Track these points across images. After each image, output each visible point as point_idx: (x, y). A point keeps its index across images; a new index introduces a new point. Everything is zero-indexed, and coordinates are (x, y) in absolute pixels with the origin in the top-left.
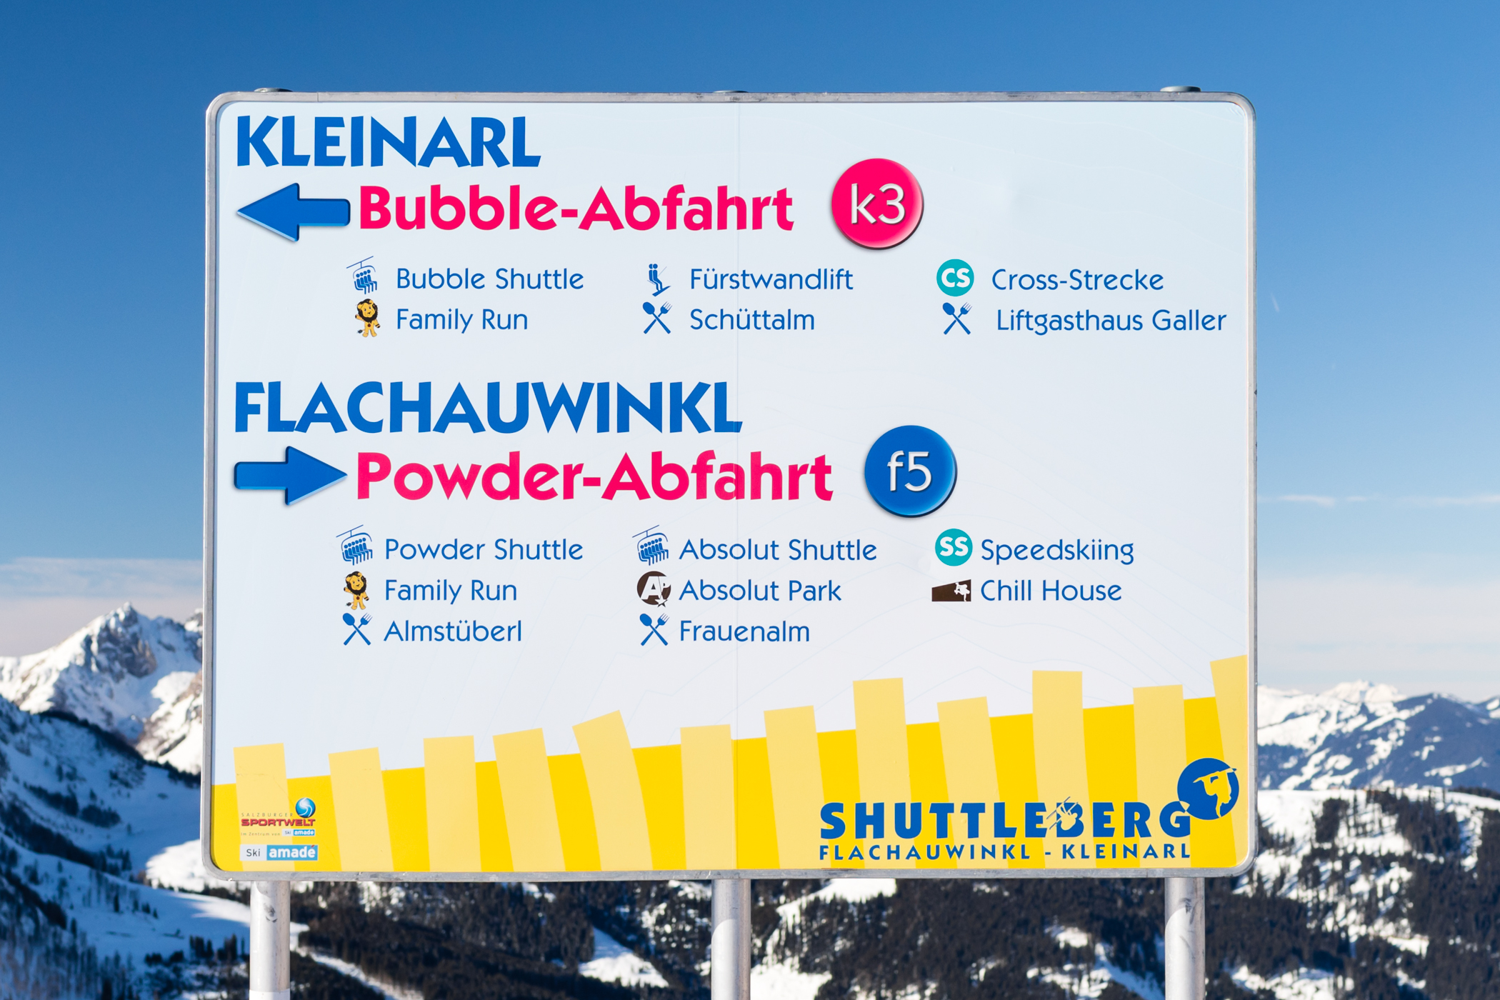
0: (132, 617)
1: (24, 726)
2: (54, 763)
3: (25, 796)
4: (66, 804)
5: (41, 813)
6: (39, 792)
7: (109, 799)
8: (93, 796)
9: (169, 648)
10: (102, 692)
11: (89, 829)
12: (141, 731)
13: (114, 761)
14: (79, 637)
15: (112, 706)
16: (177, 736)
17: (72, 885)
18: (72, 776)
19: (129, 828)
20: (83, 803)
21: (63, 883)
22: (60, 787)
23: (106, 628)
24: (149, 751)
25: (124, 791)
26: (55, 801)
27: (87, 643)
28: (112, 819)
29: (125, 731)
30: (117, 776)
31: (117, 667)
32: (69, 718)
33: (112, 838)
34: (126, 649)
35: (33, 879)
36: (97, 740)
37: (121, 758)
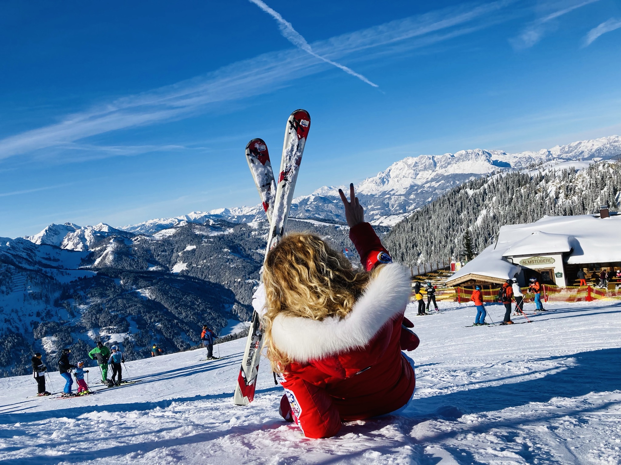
1: (38, 247)
2: (45, 253)
3: (41, 259)
4: (49, 259)
5: (44, 262)
6: (43, 258)
7: (57, 257)
8: (54, 257)
10: (51, 239)
11: (55, 262)
12: (61, 244)
14: (44, 230)
15: (53, 241)
16: (67, 244)
18: (49, 254)
20: (52, 258)
22: (47, 257)
23: (49, 228)
24: (62, 247)
25: (60, 255)
26: (47, 259)
27: (46, 231)
28: (58, 260)
29: (57, 245)
30: (57, 253)
31: (53, 234)
32: (46, 244)
33: (59, 263)
34: (54, 231)
35: (46, 273)
36: (52, 247)
37: (58, 250)
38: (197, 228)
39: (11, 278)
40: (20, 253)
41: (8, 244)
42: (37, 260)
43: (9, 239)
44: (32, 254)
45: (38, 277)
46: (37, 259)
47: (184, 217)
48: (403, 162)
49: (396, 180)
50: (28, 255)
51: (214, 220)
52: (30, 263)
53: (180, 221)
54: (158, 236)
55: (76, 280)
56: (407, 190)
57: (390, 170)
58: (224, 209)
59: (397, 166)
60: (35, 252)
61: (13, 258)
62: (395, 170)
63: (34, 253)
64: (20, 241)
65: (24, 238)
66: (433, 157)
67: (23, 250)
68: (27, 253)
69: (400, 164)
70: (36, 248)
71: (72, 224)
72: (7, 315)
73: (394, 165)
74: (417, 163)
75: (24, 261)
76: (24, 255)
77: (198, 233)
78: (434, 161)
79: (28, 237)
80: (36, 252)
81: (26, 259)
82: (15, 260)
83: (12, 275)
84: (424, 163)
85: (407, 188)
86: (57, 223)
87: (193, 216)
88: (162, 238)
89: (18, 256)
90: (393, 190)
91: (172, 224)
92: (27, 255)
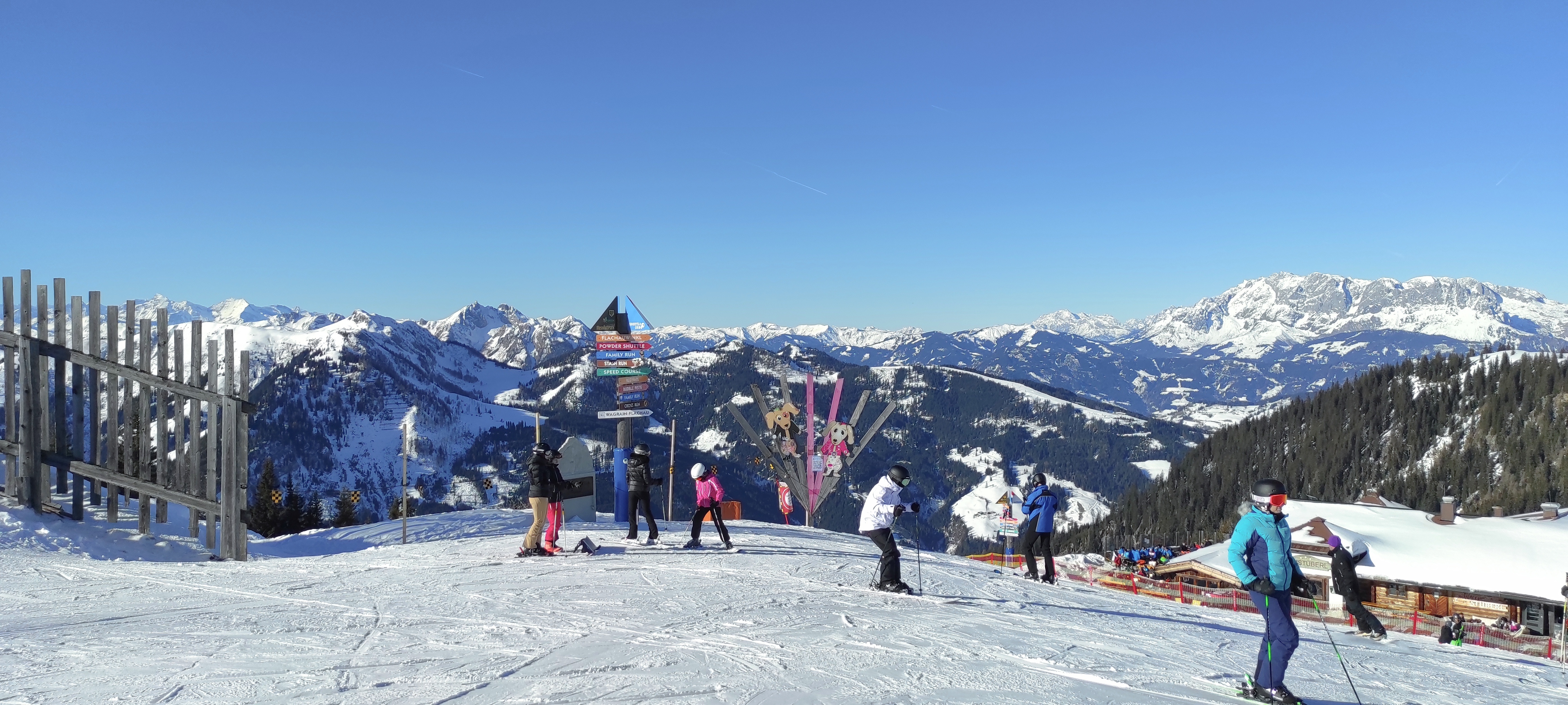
0: (478, 306)
1: (442, 346)
2: (453, 360)
3: (443, 372)
4: (458, 374)
5: (449, 378)
6: (448, 370)
7: (473, 373)
8: (468, 371)
9: (492, 317)
10: (467, 333)
11: (467, 384)
12: (484, 347)
13: (475, 359)
14: (458, 313)
15: (470, 338)
16: (495, 349)
17: (462, 404)
18: (460, 364)
19: (481, 383)
20: (464, 374)
21: (459, 404)
22: (456, 369)
23: (468, 310)
24: (485, 354)
25: (479, 370)
26: (454, 373)
27: (461, 315)
28: (475, 379)
29: (477, 348)
30: (475, 365)
31: (473, 324)
32: (456, 343)
33: (477, 387)
34: (476, 318)
35: (449, 402)
36: (467, 351)
37: (477, 358)
38: (762, 361)
39: (382, 400)
40: (405, 354)
41: (387, 330)
42: (436, 373)
43: (391, 322)
44: (429, 359)
45: (431, 408)
46: (437, 370)
47: (738, 330)
48: (1267, 282)
49: (1242, 322)
50: (421, 358)
51: (800, 348)
52: (421, 377)
53: (729, 339)
54: (679, 365)
55: (502, 427)
56: (1267, 350)
57: (1230, 297)
58: (827, 327)
59: (1250, 290)
60: (434, 354)
61: (392, 361)
62: (1243, 299)
63: (432, 357)
64: (412, 329)
65: (418, 323)
66: (1346, 281)
67: (413, 347)
68: (420, 355)
69: (1260, 286)
70: (438, 348)
71: (514, 309)
72: (362, 473)
73: (1243, 285)
74: (1301, 290)
75: (412, 371)
76: (414, 358)
77: (762, 370)
78: (1347, 292)
79: (425, 323)
80: (436, 355)
81: (415, 367)
82: (395, 366)
83: (385, 395)
84: (1320, 292)
85: (1266, 346)
86: (484, 304)
87: (757, 332)
88: (687, 369)
89: (403, 358)
90: (1230, 344)
91: (712, 342)
92: (419, 359)
